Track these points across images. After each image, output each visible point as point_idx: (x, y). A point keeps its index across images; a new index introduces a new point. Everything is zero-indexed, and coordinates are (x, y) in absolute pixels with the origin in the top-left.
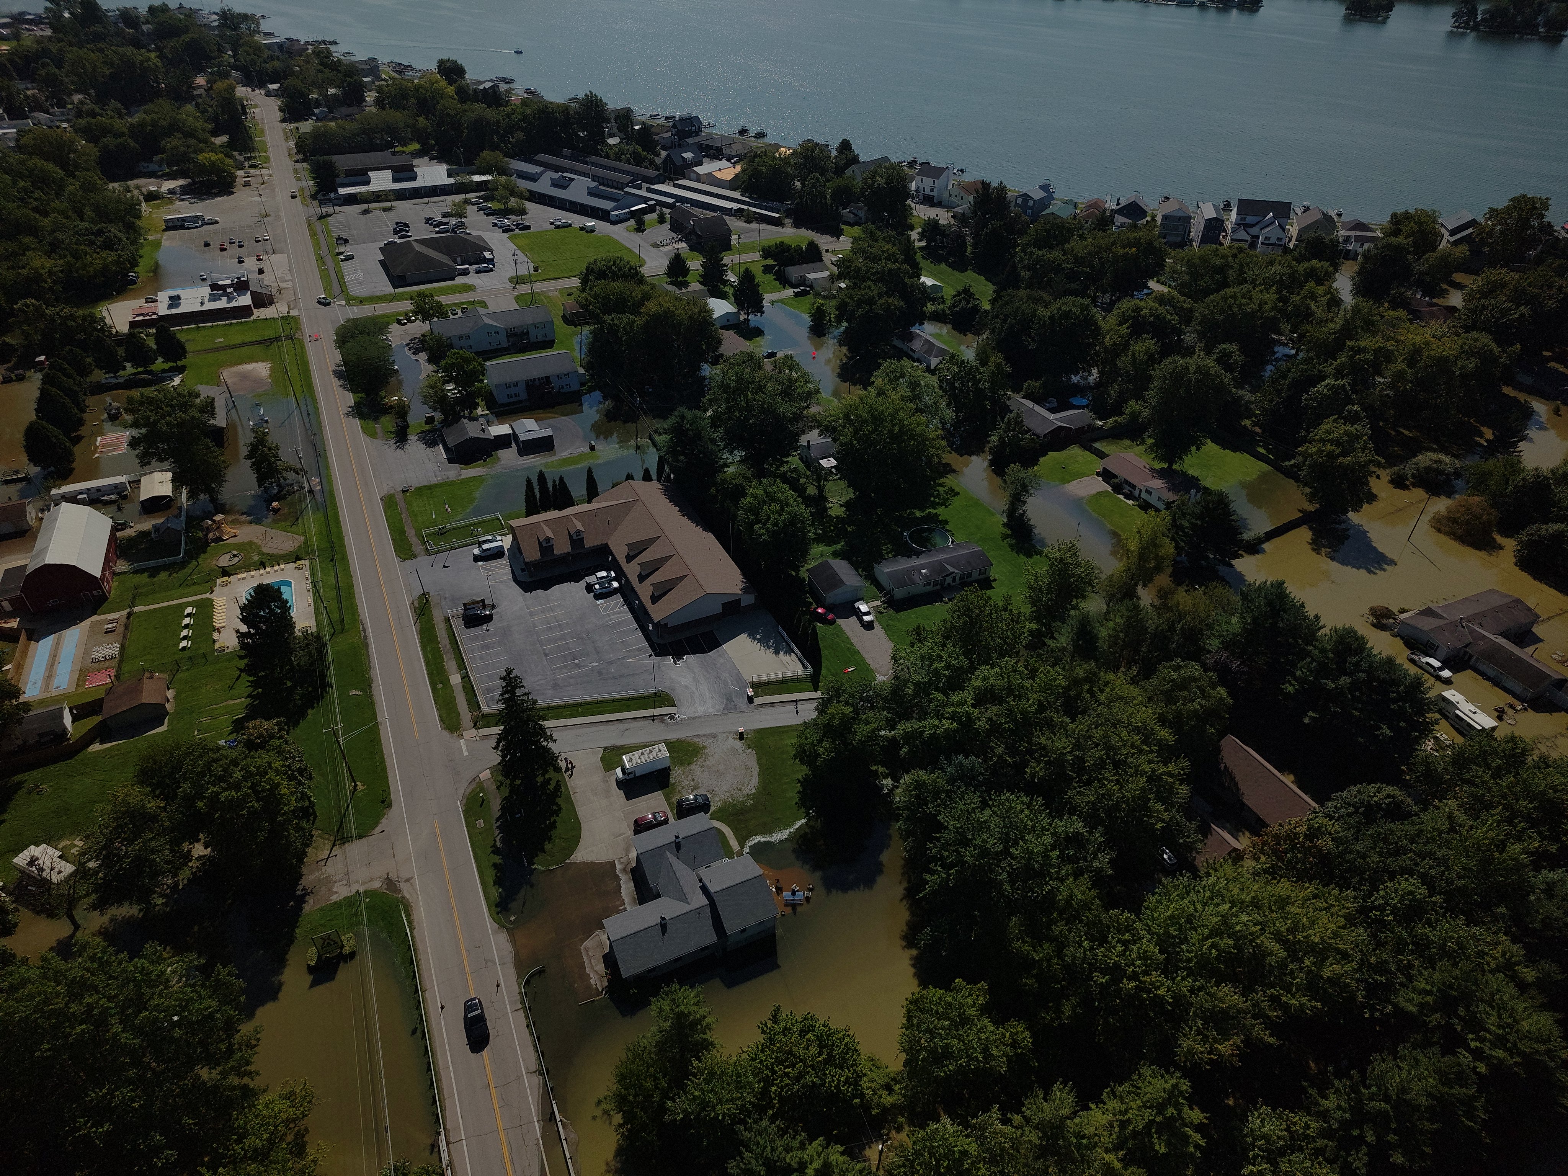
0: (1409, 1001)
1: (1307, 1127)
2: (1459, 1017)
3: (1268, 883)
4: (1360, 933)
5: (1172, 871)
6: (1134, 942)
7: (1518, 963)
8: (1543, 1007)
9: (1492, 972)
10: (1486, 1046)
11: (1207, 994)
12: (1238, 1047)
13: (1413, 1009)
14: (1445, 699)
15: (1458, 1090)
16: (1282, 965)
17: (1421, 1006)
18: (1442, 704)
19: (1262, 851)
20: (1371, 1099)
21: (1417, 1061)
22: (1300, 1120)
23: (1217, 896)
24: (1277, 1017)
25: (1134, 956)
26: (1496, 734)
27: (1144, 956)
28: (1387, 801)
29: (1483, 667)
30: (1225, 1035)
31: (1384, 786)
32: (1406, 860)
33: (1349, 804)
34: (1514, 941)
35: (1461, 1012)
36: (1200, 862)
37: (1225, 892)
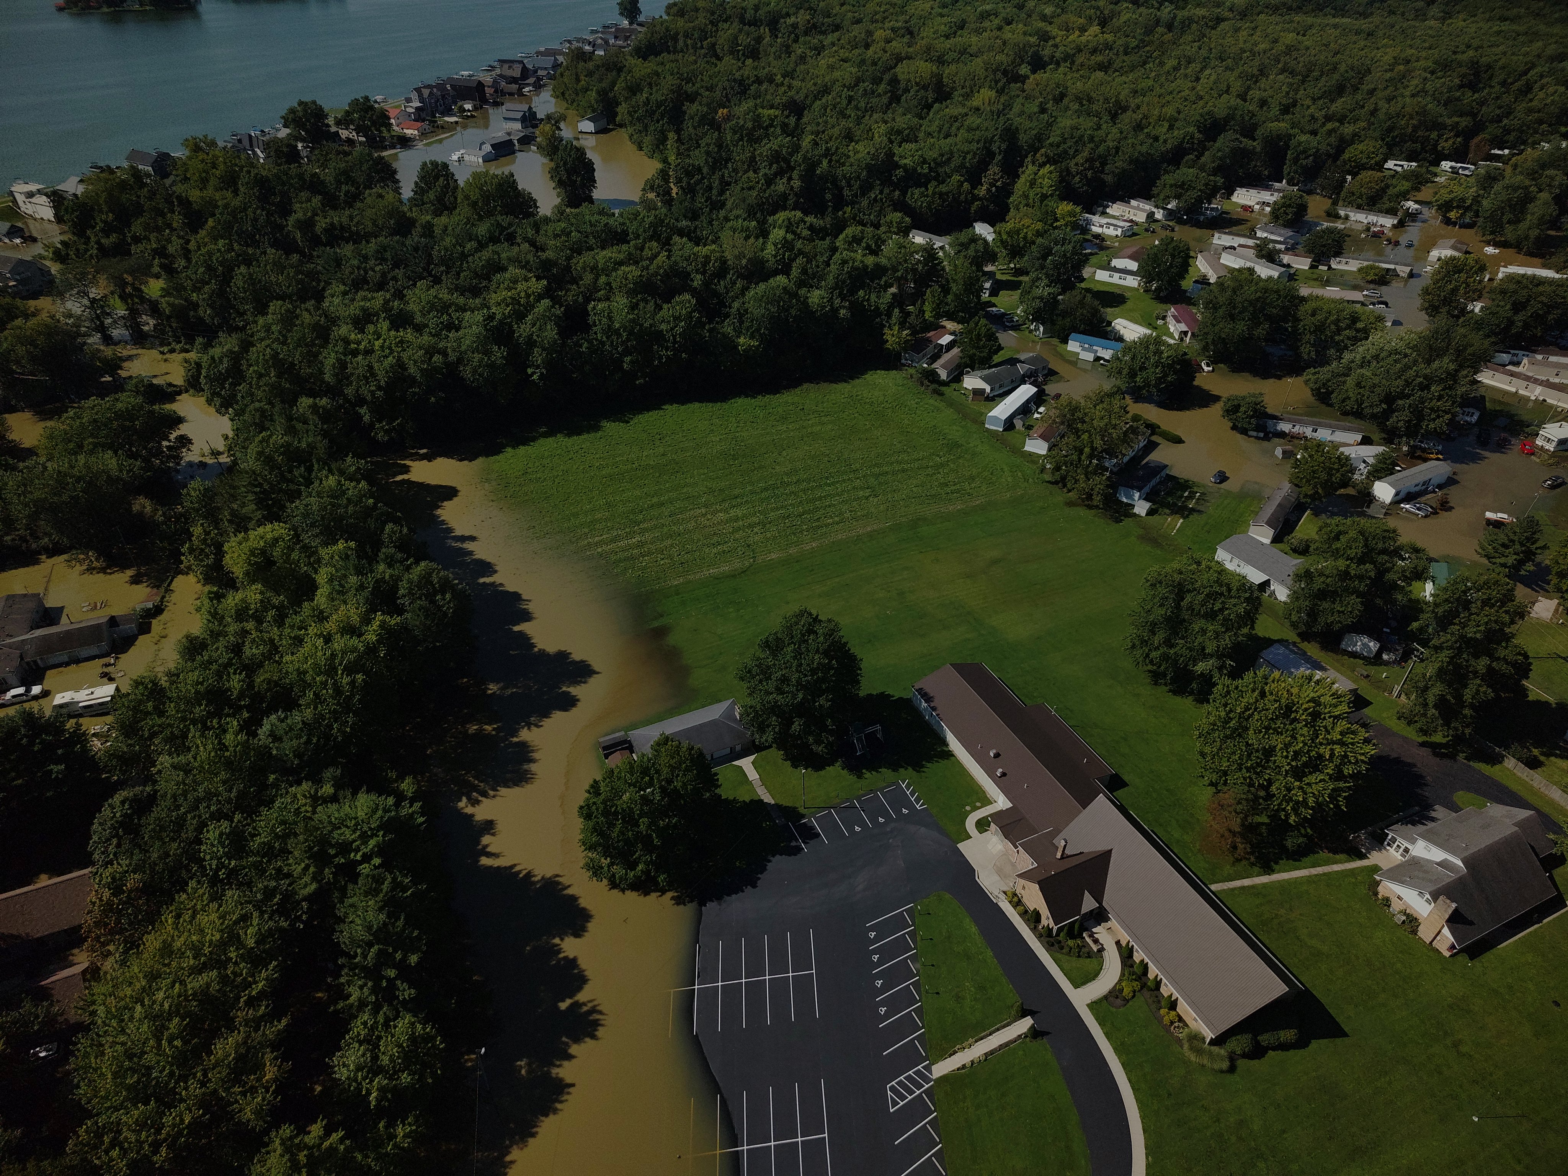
0: (306, 886)
1: (365, 1024)
2: (336, 856)
3: (138, 953)
4: (232, 895)
5: (65, 1053)
6: (119, 1132)
7: (317, 791)
8: (355, 794)
9: (314, 812)
10: (364, 850)
11: (213, 1069)
12: (276, 1058)
13: (314, 886)
14: (61, 706)
15: (385, 887)
16: (224, 980)
17: (314, 879)
18: (64, 711)
19: (104, 944)
20: (365, 957)
21: (352, 906)
22: (358, 1028)
23: (120, 1016)
24: (267, 1007)
25: (133, 1138)
26: (123, 691)
27: (141, 1125)
28: (127, 806)
29: (52, 661)
30: (258, 1067)
31: (110, 801)
32: (192, 823)
33: (108, 840)
34: (299, 783)
35: (332, 852)
36: (73, 1016)
37: (122, 1003)
